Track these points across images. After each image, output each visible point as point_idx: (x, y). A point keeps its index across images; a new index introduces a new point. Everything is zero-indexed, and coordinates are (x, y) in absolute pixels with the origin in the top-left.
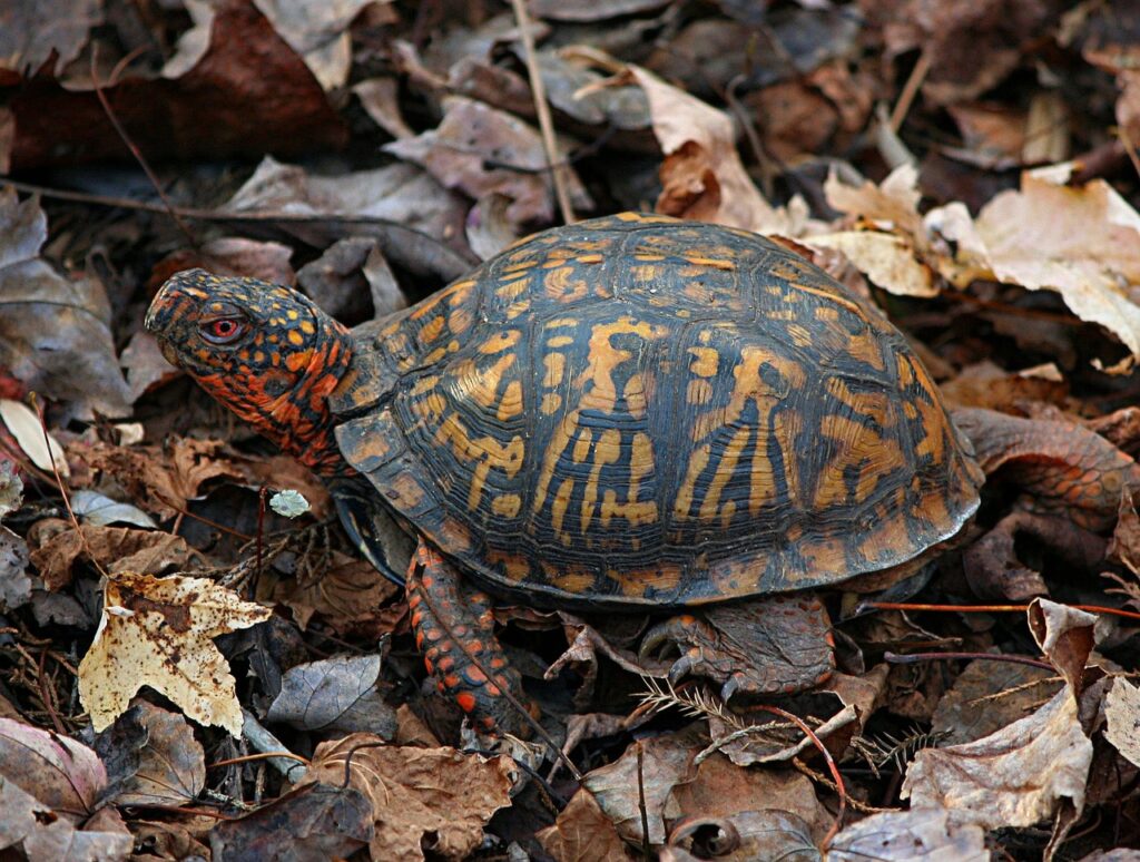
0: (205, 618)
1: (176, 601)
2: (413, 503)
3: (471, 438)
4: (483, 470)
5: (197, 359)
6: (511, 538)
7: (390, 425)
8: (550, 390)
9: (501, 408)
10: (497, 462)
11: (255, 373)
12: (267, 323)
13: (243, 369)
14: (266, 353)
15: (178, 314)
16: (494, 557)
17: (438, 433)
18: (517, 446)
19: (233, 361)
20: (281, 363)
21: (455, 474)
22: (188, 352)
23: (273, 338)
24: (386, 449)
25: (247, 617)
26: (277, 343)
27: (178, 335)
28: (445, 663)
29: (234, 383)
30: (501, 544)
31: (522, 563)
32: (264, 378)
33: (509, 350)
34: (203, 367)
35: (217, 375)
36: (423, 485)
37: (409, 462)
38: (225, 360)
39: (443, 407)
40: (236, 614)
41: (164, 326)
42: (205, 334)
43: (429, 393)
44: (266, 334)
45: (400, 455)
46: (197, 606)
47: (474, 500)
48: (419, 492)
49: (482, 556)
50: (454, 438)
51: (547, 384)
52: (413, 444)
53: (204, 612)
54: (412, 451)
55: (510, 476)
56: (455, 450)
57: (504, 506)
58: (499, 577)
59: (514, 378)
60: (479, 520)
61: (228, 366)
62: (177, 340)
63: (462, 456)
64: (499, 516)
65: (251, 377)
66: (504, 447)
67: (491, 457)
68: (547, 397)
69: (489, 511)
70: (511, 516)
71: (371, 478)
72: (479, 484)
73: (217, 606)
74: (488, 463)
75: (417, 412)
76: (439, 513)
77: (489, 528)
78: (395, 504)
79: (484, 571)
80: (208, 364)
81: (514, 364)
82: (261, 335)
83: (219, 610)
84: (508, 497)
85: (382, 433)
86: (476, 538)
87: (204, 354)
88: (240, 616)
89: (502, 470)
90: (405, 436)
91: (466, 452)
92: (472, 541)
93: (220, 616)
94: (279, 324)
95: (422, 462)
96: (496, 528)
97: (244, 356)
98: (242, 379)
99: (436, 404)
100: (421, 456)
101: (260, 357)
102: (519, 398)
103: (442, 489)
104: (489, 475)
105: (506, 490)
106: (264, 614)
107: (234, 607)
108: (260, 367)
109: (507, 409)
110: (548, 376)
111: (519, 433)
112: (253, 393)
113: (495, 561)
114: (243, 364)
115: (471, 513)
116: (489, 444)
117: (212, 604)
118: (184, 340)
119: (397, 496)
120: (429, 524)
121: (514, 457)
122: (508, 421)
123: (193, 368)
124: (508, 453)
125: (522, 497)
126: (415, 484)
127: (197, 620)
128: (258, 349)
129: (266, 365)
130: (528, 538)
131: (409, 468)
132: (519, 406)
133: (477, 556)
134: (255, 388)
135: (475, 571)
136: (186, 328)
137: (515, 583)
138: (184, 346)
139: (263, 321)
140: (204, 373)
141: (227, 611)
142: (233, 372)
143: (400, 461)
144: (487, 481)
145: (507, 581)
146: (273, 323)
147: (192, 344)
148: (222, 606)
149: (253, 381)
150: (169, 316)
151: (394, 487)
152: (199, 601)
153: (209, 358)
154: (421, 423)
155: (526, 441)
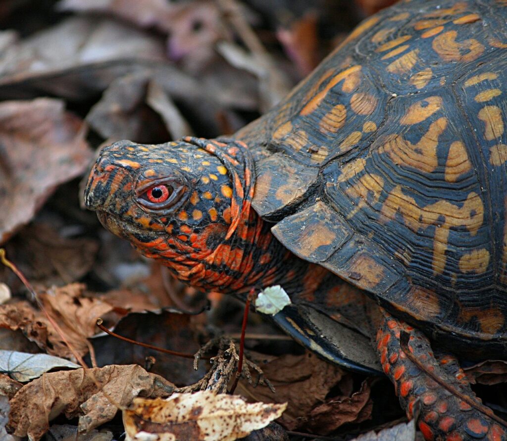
0: (217, 428)
1: (180, 419)
2: (377, 281)
3: (421, 207)
4: (443, 233)
5: (139, 226)
6: (483, 292)
7: (329, 213)
8: (495, 142)
9: (448, 170)
10: (456, 222)
11: (196, 231)
12: (200, 181)
13: (184, 229)
14: (204, 211)
15: (114, 186)
16: (466, 314)
17: (385, 209)
18: (474, 202)
19: (174, 223)
20: (219, 217)
21: (413, 244)
22: (130, 221)
23: (208, 195)
24: (333, 236)
25: (259, 418)
26: (213, 199)
27: (118, 206)
28: (445, 424)
29: (177, 243)
30: (474, 301)
31: (496, 315)
32: (205, 234)
33: (437, 115)
34: (146, 233)
35: (162, 238)
36: (382, 261)
37: (361, 243)
38: (165, 223)
39: (382, 184)
40: (248, 417)
41: (104, 200)
42: (142, 201)
43: (361, 175)
44: (200, 192)
45: (349, 239)
46: (206, 419)
47: (439, 263)
48: (379, 269)
49: (454, 317)
50: (402, 210)
51: (490, 136)
52: (359, 225)
53: (215, 422)
54: (361, 232)
55: (473, 233)
56: (407, 221)
57: (472, 262)
58: (474, 334)
59: (454, 139)
60: (447, 282)
61: (170, 229)
62: (117, 211)
63: (416, 225)
64: (468, 273)
65: (193, 235)
66: (460, 206)
67: (448, 219)
68: (494, 149)
69: (458, 271)
70: (481, 270)
71: (328, 266)
72: (441, 247)
73: (226, 414)
74: (447, 225)
75: (355, 196)
76: (403, 285)
77: (458, 289)
78: (361, 284)
79: (459, 330)
80: (150, 230)
81: (448, 126)
82: (195, 194)
83: (230, 417)
84: (475, 254)
85: (323, 222)
86: (446, 300)
87: (145, 220)
88: (252, 418)
89: (463, 229)
90: (349, 221)
91: (420, 220)
92: (441, 304)
93: (232, 422)
94: (211, 180)
95: (374, 239)
96: (467, 286)
97: (183, 217)
98: (185, 239)
99: (373, 183)
100: (371, 235)
101: (198, 216)
102: (465, 157)
103: (402, 262)
104: (450, 236)
105: (471, 247)
106: (275, 411)
107: (244, 411)
108: (201, 224)
109: (456, 170)
110: (488, 129)
111: (473, 190)
112: (198, 251)
113: (468, 318)
114: (183, 224)
115: (437, 278)
116: (444, 207)
117: (220, 413)
118: (124, 210)
119: (359, 277)
120: (397, 296)
121: (473, 214)
122: (458, 181)
123: (137, 235)
124: (466, 212)
125: (490, 250)
126: (373, 262)
127: (209, 431)
128: (195, 208)
129: (206, 221)
130: (501, 289)
131: (363, 249)
132: (467, 165)
133: (449, 317)
134: (199, 245)
135: (450, 333)
136: (125, 199)
137: (491, 336)
138: (125, 216)
139: (195, 180)
140: (147, 240)
141: (238, 416)
142: (175, 234)
143: (351, 244)
144: (449, 243)
145: (483, 336)
146: (205, 181)
147: (132, 212)
148: (232, 412)
149: (195, 239)
150: (107, 190)
151: (353, 269)
152: (205, 413)
153: (151, 224)
154: (362, 204)
155: (483, 196)
